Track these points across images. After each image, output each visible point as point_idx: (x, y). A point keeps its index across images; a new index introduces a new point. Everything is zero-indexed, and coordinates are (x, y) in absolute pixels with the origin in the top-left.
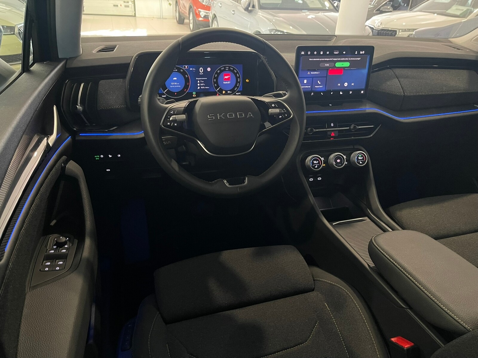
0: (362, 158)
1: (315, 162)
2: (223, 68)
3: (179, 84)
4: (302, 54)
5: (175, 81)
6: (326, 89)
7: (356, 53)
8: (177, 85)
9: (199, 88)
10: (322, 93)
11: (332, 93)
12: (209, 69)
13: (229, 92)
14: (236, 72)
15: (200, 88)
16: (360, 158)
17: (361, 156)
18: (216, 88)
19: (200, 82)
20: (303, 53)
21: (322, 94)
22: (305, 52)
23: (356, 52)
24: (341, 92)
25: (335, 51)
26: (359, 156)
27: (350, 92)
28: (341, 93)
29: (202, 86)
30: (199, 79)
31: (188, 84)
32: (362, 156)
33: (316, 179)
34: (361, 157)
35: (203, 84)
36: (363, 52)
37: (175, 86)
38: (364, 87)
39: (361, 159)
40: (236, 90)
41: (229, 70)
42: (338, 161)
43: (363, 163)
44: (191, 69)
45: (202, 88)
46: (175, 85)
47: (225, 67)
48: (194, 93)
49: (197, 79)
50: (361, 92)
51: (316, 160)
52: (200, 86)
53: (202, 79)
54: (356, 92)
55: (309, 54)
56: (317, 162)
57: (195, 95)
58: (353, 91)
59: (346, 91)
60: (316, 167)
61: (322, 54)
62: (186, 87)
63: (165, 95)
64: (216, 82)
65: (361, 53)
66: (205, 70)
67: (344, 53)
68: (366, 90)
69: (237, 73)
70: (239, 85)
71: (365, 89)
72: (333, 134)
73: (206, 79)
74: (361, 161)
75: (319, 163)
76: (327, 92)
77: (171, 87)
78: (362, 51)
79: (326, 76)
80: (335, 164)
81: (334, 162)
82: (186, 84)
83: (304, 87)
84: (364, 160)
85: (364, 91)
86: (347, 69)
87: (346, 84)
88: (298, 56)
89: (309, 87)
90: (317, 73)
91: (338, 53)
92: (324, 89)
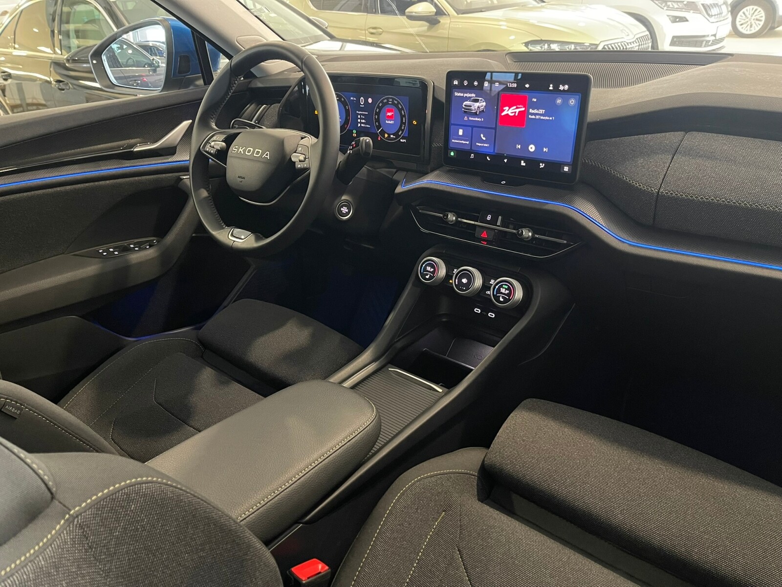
0: (507, 292)
1: (429, 268)
2: (385, 101)
4: (454, 83)
6: (496, 151)
7: (551, 88)
9: (359, 125)
10: (488, 157)
11: (506, 161)
12: (370, 100)
13: (392, 136)
14: (400, 107)
16: (503, 290)
17: (506, 287)
18: (378, 128)
19: (360, 116)
20: (456, 82)
21: (489, 159)
22: (459, 80)
23: (551, 85)
24: (522, 162)
25: (510, 83)
26: (504, 286)
27: (541, 164)
28: (523, 164)
29: (363, 123)
30: (360, 113)
31: (348, 118)
32: (509, 289)
33: (485, 313)
34: (506, 289)
35: (364, 121)
36: (566, 87)
38: (569, 159)
39: (504, 294)
40: (400, 135)
41: (393, 104)
42: (464, 281)
43: (505, 301)
44: (352, 98)
45: (362, 125)
47: (388, 99)
48: (355, 131)
49: (357, 112)
50: (569, 170)
51: (432, 266)
52: (361, 123)
53: (363, 113)
54: (554, 166)
55: (465, 85)
56: (432, 270)
57: (355, 134)
58: (546, 162)
59: (533, 162)
60: (427, 277)
62: (347, 121)
64: (378, 120)
65: (561, 88)
66: (366, 101)
67: (527, 86)
68: (574, 165)
69: (402, 109)
70: (404, 128)
71: (571, 163)
72: (484, 235)
73: (367, 113)
74: (503, 297)
75: (434, 272)
76: (498, 157)
78: (563, 86)
79: (494, 127)
80: (457, 283)
81: (457, 280)
82: (346, 118)
83: (458, 141)
84: (509, 297)
85: (571, 166)
86: (533, 117)
87: (531, 148)
88: (450, 88)
89: (467, 142)
90: (479, 119)
91: (515, 85)
92: (491, 151)
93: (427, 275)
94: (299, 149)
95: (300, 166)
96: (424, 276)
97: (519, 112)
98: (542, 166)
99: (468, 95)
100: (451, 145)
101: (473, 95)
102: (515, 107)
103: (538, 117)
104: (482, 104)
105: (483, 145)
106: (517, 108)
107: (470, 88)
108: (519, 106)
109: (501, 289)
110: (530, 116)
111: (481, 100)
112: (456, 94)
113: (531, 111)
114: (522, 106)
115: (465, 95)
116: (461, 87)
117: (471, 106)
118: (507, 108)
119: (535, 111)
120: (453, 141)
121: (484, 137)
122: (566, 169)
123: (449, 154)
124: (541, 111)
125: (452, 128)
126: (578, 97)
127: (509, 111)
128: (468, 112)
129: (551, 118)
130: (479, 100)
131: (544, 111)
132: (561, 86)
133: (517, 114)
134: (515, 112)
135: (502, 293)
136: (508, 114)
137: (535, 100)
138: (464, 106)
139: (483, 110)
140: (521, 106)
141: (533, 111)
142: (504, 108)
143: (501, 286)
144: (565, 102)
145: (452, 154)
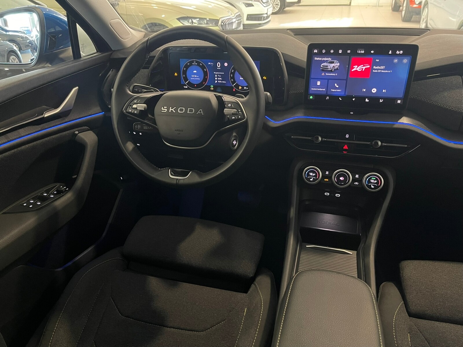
0: (375, 181)
1: (311, 174)
3: (198, 76)
4: (314, 52)
5: (195, 74)
6: (346, 94)
7: (390, 53)
8: (197, 78)
9: (216, 82)
10: (340, 98)
11: (354, 99)
12: (226, 64)
13: (245, 88)
15: (218, 82)
16: (373, 181)
17: (374, 179)
18: (233, 83)
19: (217, 76)
20: (316, 51)
21: (341, 99)
22: (319, 49)
23: (390, 51)
24: (367, 99)
25: (359, 50)
26: (372, 178)
27: (381, 100)
28: (367, 100)
29: (220, 80)
30: (216, 73)
31: (206, 77)
32: (376, 179)
33: (333, 195)
34: (374, 180)
35: (220, 79)
36: (401, 52)
37: (195, 79)
38: (401, 95)
39: (373, 183)
42: (342, 178)
43: (376, 187)
44: (209, 63)
45: (219, 82)
46: (195, 77)
48: (212, 86)
49: (215, 73)
50: (397, 101)
51: (313, 172)
52: (217, 80)
53: (220, 73)
54: (390, 102)
55: (323, 52)
56: (314, 175)
57: (213, 88)
58: (385, 99)
59: (374, 99)
60: (311, 180)
61: (341, 52)
62: (205, 80)
63: (187, 86)
64: (233, 78)
65: (398, 52)
66: (222, 65)
67: (372, 52)
68: (404, 99)
72: (346, 147)
73: (223, 73)
74: (373, 185)
75: (316, 176)
76: (347, 99)
77: (192, 79)
79: (346, 79)
80: (336, 181)
81: (336, 179)
82: (204, 77)
83: (316, 89)
84: (378, 185)
85: (402, 100)
86: (376, 71)
87: (374, 90)
88: (310, 55)
89: (323, 90)
90: (333, 74)
91: (363, 52)
92: (343, 94)
93: (311, 178)
94: (229, 105)
95: (234, 118)
96: (308, 179)
97: (365, 68)
98: (381, 101)
99: (325, 59)
100: (311, 92)
101: (330, 59)
102: (362, 66)
103: (379, 71)
104: (337, 65)
105: (336, 90)
106: (364, 66)
107: (328, 54)
108: (365, 65)
109: (371, 180)
110: (373, 71)
111: (336, 62)
112: (316, 59)
113: (374, 67)
114: (368, 65)
115: (323, 59)
116: (320, 54)
117: (327, 66)
118: (356, 66)
119: (378, 67)
120: (312, 89)
121: (337, 85)
122: (399, 102)
123: (308, 97)
124: (382, 67)
125: (312, 81)
126: (409, 58)
127: (357, 68)
128: (325, 70)
129: (389, 71)
130: (334, 62)
131: (384, 67)
132: (397, 51)
133: (363, 70)
134: (363, 69)
135: (372, 183)
136: (357, 70)
137: (378, 61)
138: (322, 67)
139: (337, 69)
140: (367, 65)
141: (376, 68)
142: (354, 67)
143: (371, 178)
144: (400, 61)
145: (311, 97)
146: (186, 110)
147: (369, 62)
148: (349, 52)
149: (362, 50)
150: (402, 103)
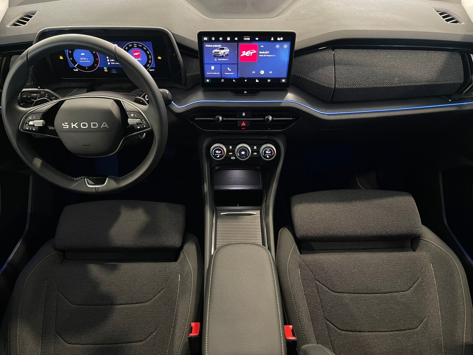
0: (270, 152)
1: (217, 152)
2: (131, 45)
3: (87, 59)
5: (83, 56)
6: (239, 76)
7: (272, 40)
8: (86, 60)
9: (109, 63)
11: (246, 81)
14: (145, 49)
15: (110, 63)
16: (267, 152)
17: (269, 150)
20: (205, 39)
22: (208, 37)
24: (257, 80)
25: (245, 37)
26: (267, 150)
28: (257, 81)
29: (113, 62)
31: (97, 59)
32: (270, 150)
34: (269, 151)
35: (113, 60)
36: (282, 39)
37: (85, 61)
38: (285, 75)
39: (268, 154)
40: (149, 67)
41: (138, 47)
42: (243, 153)
43: (270, 157)
45: (112, 63)
46: (84, 60)
47: (132, 44)
48: (105, 68)
50: (282, 81)
51: (219, 150)
52: (110, 62)
54: (276, 80)
55: (213, 40)
56: (220, 152)
57: (107, 70)
58: (271, 79)
59: (263, 80)
60: (218, 157)
61: (229, 40)
62: (96, 62)
63: (77, 69)
65: (279, 39)
67: (257, 39)
68: (288, 78)
69: (147, 50)
70: (151, 62)
71: (286, 77)
72: (243, 124)
74: (268, 156)
75: (221, 153)
76: (240, 80)
77: (81, 61)
79: (236, 63)
80: (239, 155)
81: (238, 154)
82: (95, 59)
83: (211, 73)
84: (272, 154)
85: (286, 79)
86: (262, 56)
87: (262, 72)
88: (201, 42)
89: (218, 73)
90: (225, 60)
91: (249, 39)
92: (236, 76)
93: (218, 155)
94: (131, 115)
95: (139, 127)
96: (216, 157)
97: (253, 54)
98: (269, 81)
99: (216, 46)
100: (206, 76)
101: (220, 46)
102: (250, 51)
103: (265, 56)
104: (227, 51)
105: (229, 74)
106: (251, 51)
107: (217, 41)
108: (252, 50)
109: (266, 152)
110: (260, 56)
111: (226, 48)
112: (207, 46)
113: (260, 52)
114: (255, 50)
115: (214, 46)
116: (210, 41)
117: (219, 52)
118: (244, 52)
119: (263, 53)
120: (207, 73)
122: (283, 81)
123: (205, 81)
124: (267, 52)
125: (206, 67)
126: (289, 43)
128: (217, 56)
129: (273, 56)
130: (224, 48)
131: (269, 52)
132: (278, 38)
133: (251, 55)
134: (250, 54)
135: (267, 154)
136: (245, 55)
137: (263, 46)
138: (213, 53)
139: (228, 54)
140: (253, 50)
141: (262, 53)
142: (243, 52)
143: (266, 150)
144: (281, 47)
145: (208, 81)
146: (90, 125)
147: (255, 48)
148: (236, 39)
149: (248, 37)
150: (286, 82)
